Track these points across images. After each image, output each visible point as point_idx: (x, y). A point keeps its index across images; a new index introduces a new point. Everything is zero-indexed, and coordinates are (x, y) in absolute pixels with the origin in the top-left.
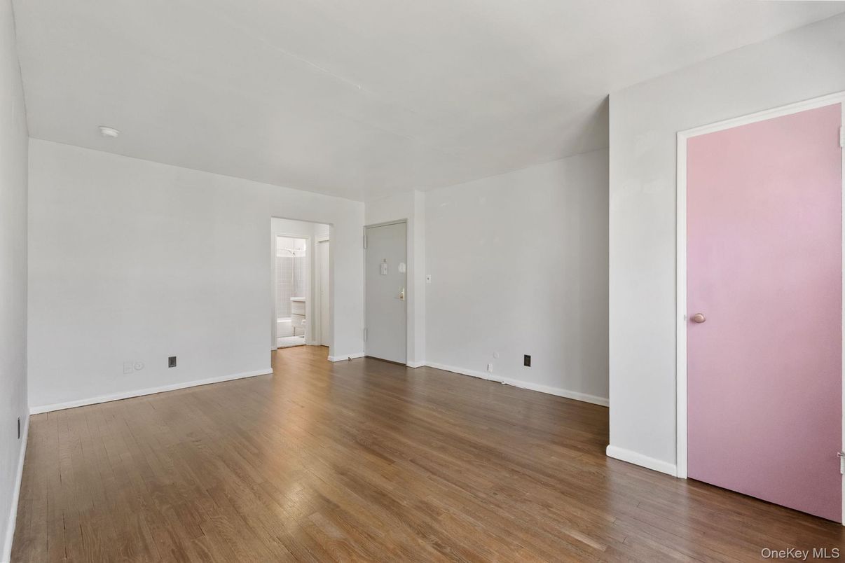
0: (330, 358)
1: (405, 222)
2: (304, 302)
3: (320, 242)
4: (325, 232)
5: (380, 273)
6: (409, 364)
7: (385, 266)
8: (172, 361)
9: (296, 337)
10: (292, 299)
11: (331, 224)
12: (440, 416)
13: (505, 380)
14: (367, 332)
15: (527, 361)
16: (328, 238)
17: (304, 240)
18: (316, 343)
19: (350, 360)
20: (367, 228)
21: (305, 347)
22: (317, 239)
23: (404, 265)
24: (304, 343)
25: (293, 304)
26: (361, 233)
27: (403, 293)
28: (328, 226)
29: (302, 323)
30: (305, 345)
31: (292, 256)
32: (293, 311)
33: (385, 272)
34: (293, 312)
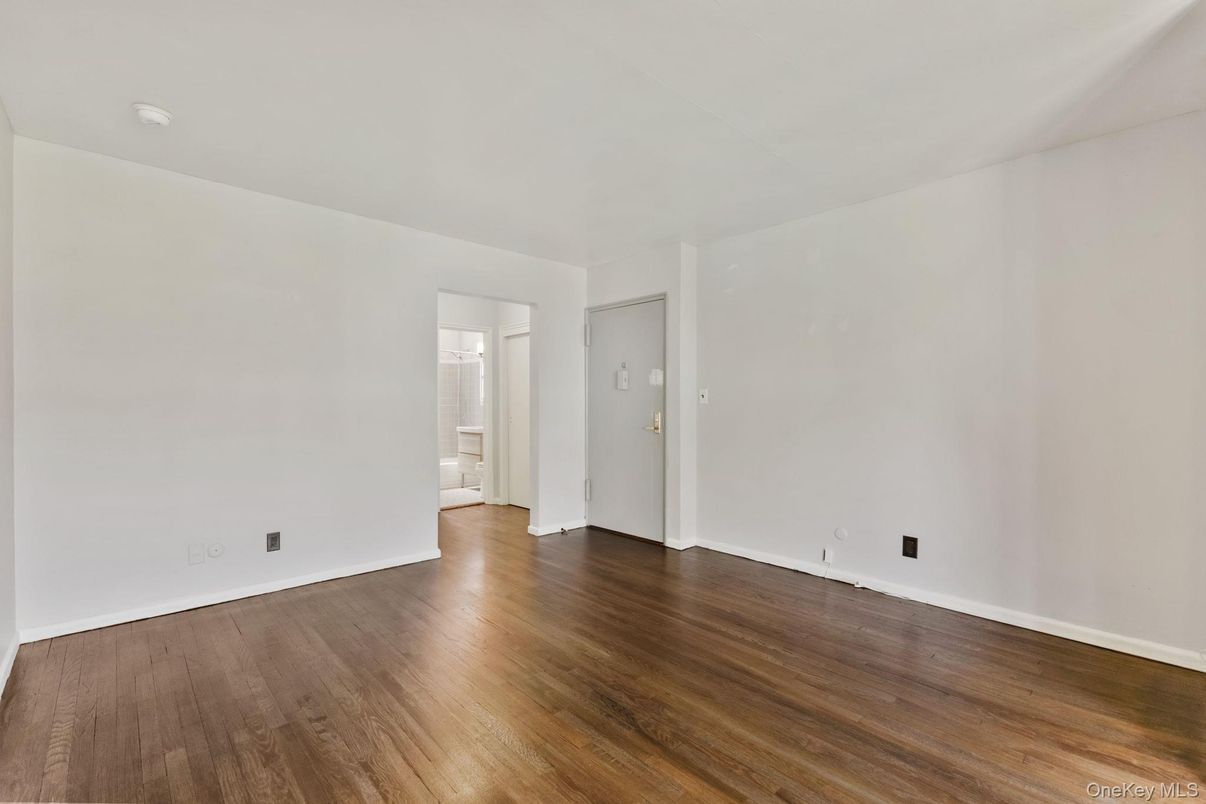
0: (532, 529)
1: (662, 298)
2: (481, 435)
3: (508, 337)
4: (521, 317)
5: (616, 387)
6: (670, 543)
7: (625, 374)
8: (274, 541)
9: (465, 489)
10: (459, 429)
11: (533, 305)
12: (779, 663)
13: (860, 580)
14: (590, 485)
15: (910, 547)
16: (527, 329)
17: (481, 335)
18: (502, 501)
19: (563, 532)
20: (592, 311)
21: (481, 507)
22: (503, 333)
23: (660, 374)
24: (481, 500)
25: (460, 437)
26: (580, 321)
27: (659, 419)
28: (528, 308)
29: (477, 468)
30: (483, 503)
31: (456, 361)
32: (461, 448)
33: (625, 385)
34: (460, 450)
